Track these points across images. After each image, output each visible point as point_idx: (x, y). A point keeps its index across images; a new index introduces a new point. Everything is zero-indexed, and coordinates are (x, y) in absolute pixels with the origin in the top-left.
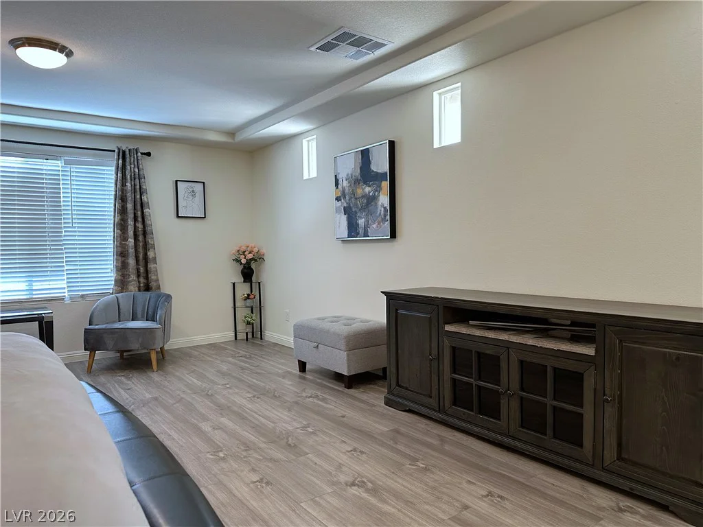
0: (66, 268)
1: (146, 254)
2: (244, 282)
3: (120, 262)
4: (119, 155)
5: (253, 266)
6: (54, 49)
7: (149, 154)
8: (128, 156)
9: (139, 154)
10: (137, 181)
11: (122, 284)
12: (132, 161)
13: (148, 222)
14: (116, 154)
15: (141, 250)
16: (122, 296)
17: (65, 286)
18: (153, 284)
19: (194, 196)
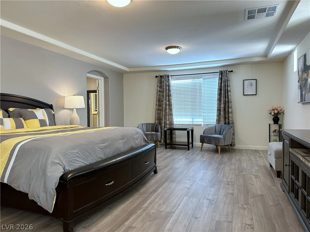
0: (203, 115)
1: (228, 110)
2: (274, 124)
3: (218, 113)
4: (220, 74)
5: (279, 116)
6: (175, 48)
7: (232, 71)
8: (223, 73)
9: (227, 72)
10: (226, 82)
11: (218, 121)
12: (225, 75)
13: (229, 98)
14: (219, 73)
15: (227, 109)
16: (217, 126)
17: (202, 121)
18: (230, 122)
19: (252, 86)
